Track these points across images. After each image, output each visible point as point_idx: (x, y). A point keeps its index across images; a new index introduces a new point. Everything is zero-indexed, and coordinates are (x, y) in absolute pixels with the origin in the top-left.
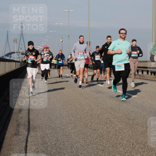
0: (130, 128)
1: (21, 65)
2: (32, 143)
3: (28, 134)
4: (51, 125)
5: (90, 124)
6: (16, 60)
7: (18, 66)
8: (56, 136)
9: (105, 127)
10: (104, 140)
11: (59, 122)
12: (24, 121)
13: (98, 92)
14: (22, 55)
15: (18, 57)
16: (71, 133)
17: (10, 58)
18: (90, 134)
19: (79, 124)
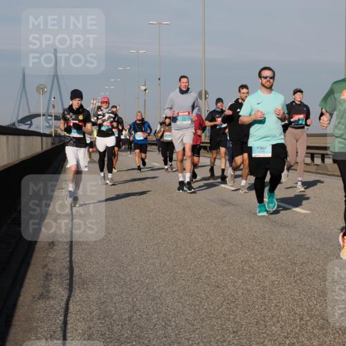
0: (295, 282)
1: (53, 144)
2: (78, 317)
3: (69, 297)
4: (121, 275)
5: (206, 274)
6: (42, 132)
7: (47, 144)
8: (130, 300)
9: (240, 281)
10: (237, 308)
11: (138, 269)
12: (60, 266)
13: (225, 203)
14: (55, 119)
15: (48, 125)
16: (164, 295)
17: (29, 127)
18: (206, 296)
19: (182, 273)
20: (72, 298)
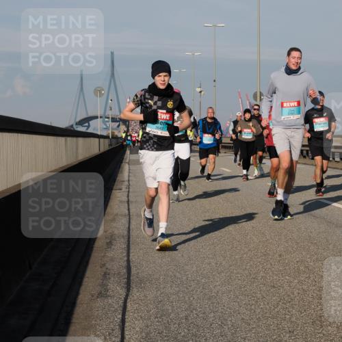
1: (110, 145)
2: (135, 315)
3: (127, 296)
4: (178, 275)
5: (262, 274)
6: (99, 133)
7: (104, 146)
8: (187, 299)
9: (296, 281)
10: (293, 308)
11: (195, 269)
12: (118, 266)
14: (112, 121)
15: (105, 127)
16: (220, 294)
17: (87, 129)
18: (263, 296)
19: (238, 273)
20: (130, 297)
